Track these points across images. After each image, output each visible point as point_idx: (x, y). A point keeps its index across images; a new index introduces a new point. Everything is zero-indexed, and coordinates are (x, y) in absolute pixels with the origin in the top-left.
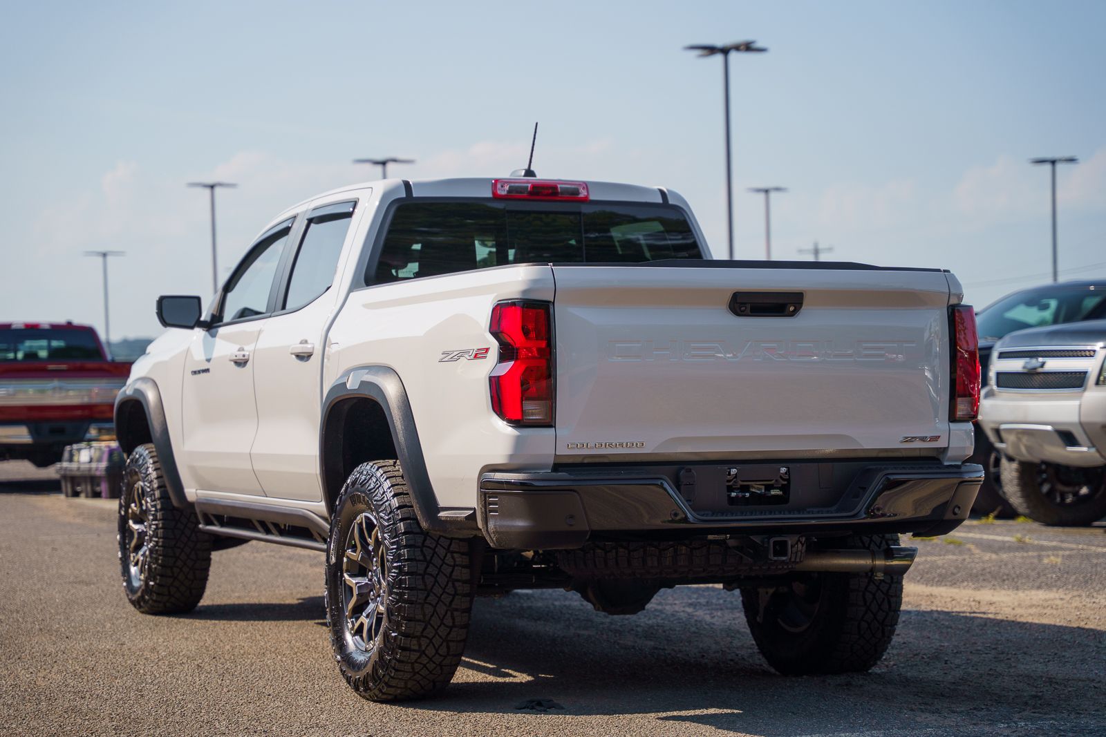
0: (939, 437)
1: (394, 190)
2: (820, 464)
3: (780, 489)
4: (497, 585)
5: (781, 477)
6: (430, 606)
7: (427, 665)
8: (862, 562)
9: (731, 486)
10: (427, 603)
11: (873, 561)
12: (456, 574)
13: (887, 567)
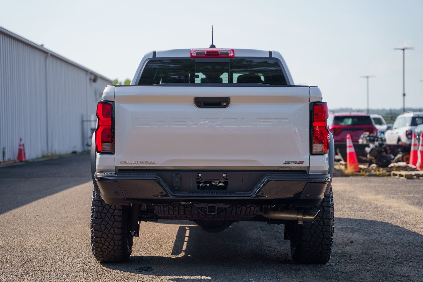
0: (303, 162)
1: (148, 55)
2: (243, 172)
3: (224, 183)
4: (155, 217)
5: (223, 178)
6: (103, 225)
7: (107, 249)
8: (292, 216)
9: (200, 181)
10: (102, 224)
11: (297, 216)
12: (116, 212)
13: (303, 219)
